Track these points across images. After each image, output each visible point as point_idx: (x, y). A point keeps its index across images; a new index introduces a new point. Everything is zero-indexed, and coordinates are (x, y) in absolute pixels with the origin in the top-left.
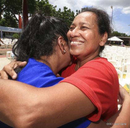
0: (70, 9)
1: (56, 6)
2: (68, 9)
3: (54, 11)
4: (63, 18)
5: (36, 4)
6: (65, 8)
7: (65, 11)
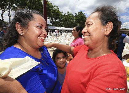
0: (71, 13)
1: (63, 12)
2: (70, 13)
3: (62, 15)
4: (67, 19)
5: (51, 11)
6: (68, 12)
7: (68, 14)
